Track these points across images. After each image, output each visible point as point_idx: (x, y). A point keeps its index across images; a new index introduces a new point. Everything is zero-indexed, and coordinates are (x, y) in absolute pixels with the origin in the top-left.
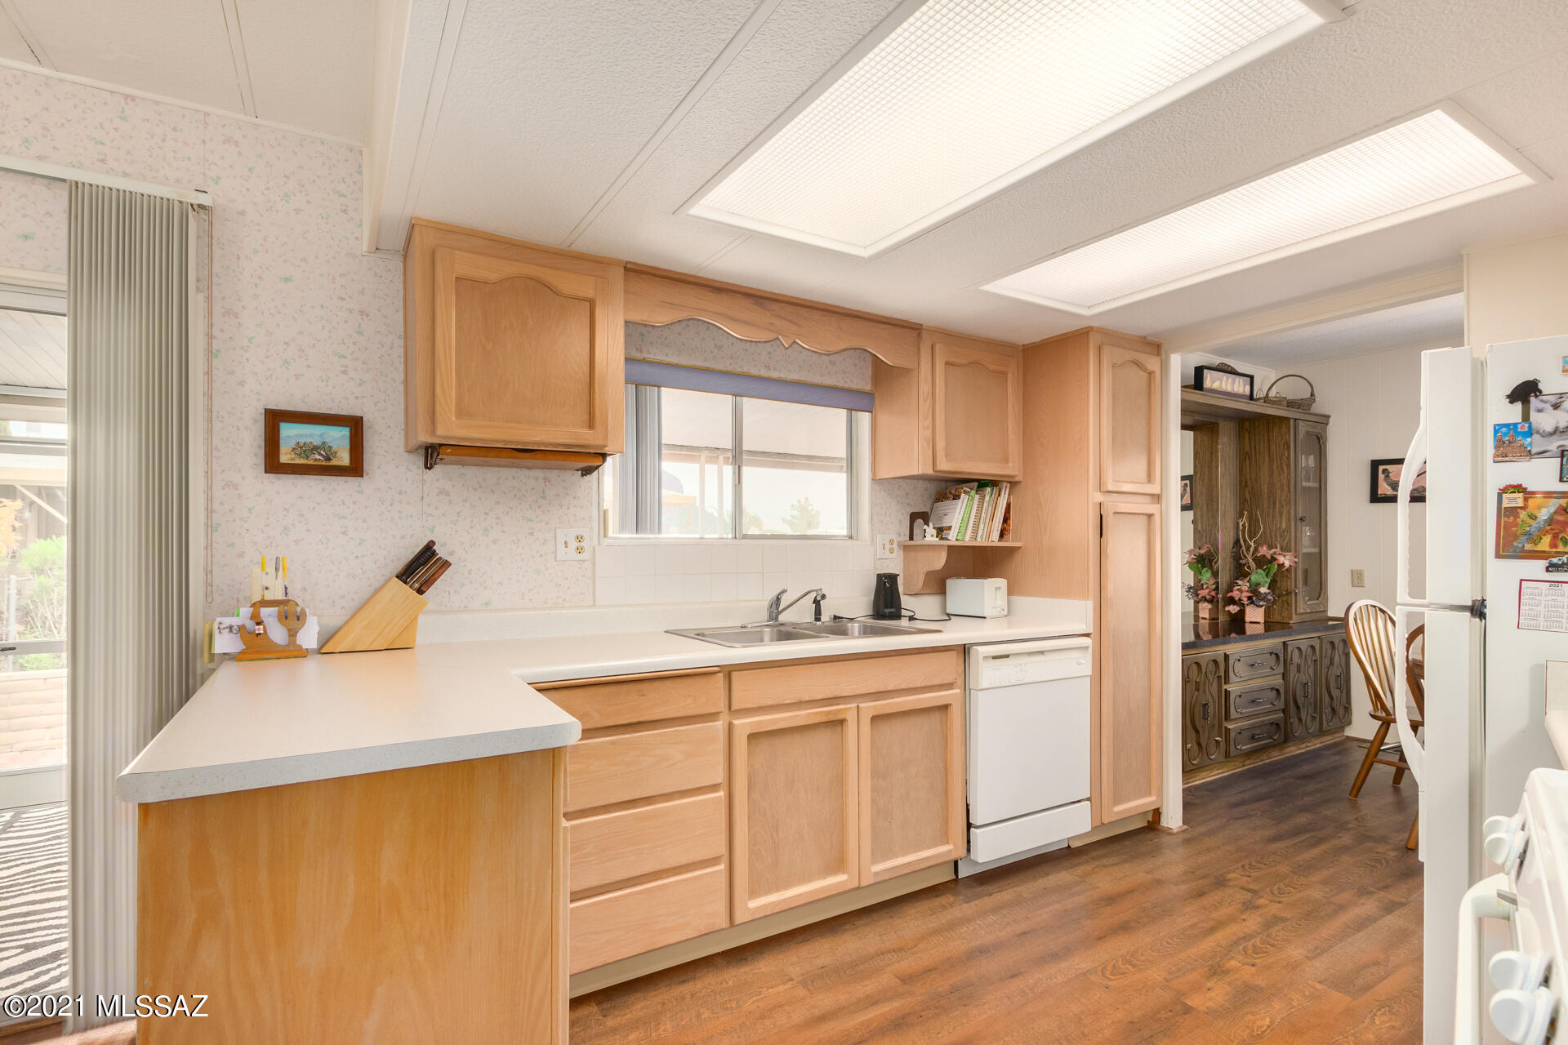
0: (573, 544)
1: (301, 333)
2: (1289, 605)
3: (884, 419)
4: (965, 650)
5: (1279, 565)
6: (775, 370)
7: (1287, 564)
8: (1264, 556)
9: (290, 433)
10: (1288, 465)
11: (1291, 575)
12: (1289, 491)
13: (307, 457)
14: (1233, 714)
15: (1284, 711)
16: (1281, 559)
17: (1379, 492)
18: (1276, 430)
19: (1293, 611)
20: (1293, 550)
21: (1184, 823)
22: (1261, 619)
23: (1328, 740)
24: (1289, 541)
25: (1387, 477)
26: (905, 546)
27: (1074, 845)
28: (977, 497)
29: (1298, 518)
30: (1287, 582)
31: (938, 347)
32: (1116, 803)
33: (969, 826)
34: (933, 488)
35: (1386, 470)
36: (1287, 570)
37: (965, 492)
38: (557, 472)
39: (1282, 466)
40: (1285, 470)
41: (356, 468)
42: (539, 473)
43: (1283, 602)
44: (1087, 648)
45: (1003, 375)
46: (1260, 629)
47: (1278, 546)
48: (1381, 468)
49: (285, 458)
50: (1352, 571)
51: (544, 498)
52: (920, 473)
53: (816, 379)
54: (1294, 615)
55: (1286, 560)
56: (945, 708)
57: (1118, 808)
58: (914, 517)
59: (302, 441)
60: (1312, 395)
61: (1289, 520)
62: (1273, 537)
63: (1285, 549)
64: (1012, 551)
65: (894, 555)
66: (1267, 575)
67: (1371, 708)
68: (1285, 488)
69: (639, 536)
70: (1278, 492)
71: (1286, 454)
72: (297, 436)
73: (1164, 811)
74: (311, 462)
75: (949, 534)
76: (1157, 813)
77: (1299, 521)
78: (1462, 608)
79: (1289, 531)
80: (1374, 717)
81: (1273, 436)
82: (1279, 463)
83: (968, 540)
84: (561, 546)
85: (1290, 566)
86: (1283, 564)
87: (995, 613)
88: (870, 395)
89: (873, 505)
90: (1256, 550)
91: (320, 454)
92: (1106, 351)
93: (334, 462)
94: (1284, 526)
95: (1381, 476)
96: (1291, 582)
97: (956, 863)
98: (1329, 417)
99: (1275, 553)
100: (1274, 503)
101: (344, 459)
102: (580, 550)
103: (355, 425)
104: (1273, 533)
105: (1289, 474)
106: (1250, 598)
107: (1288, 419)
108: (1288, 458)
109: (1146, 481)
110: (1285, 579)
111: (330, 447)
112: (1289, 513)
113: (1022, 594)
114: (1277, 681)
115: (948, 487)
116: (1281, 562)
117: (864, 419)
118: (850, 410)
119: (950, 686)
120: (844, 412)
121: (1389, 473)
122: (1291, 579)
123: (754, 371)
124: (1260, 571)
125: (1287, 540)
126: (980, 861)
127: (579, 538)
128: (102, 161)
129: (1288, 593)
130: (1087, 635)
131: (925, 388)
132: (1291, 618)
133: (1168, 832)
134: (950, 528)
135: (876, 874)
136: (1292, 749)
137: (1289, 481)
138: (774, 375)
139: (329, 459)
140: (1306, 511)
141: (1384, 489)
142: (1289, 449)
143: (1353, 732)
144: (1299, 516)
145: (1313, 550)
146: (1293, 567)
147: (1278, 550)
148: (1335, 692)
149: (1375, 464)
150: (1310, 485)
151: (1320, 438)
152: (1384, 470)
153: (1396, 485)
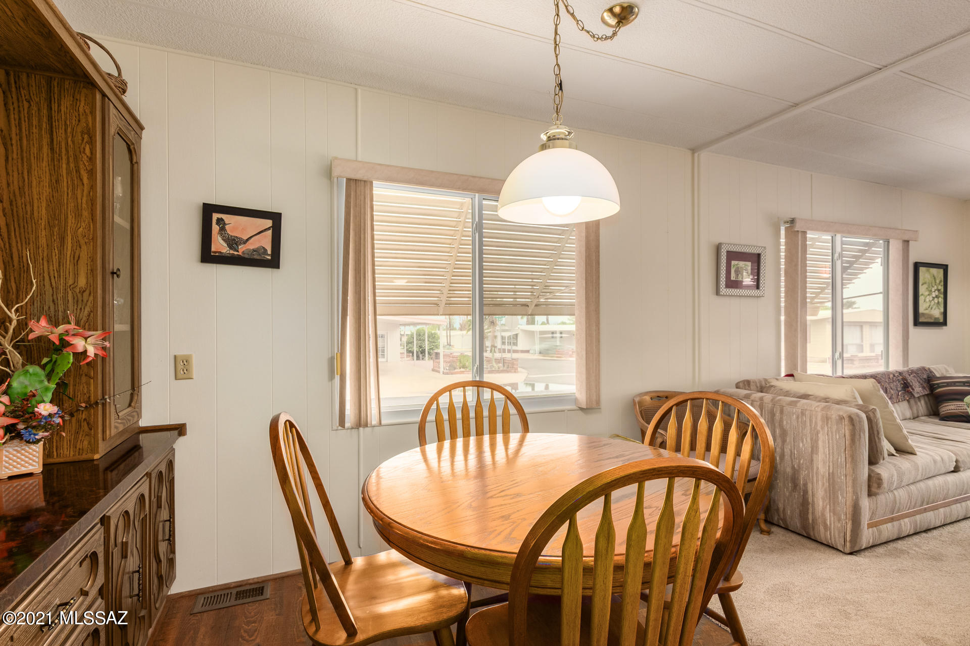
2: (90, 425)
5: (76, 355)
7: (91, 351)
8: (41, 339)
10: (92, 173)
11: (96, 373)
12: (93, 219)
16: (79, 344)
17: (213, 249)
18: (66, 103)
19: (100, 435)
20: (100, 327)
22: (35, 465)
24: (93, 311)
25: (222, 229)
29: (108, 271)
30: (88, 384)
35: (222, 220)
36: (88, 364)
39: (78, 171)
40: (85, 181)
43: (79, 421)
47: (72, 319)
48: (215, 216)
54: (100, 441)
55: (88, 345)
61: (92, 272)
62: (60, 302)
63: (87, 325)
68: (85, 214)
70: (71, 220)
71: (88, 151)
77: (109, 277)
79: (92, 293)
81: (59, 111)
82: (72, 165)
85: (96, 355)
86: (85, 352)
90: (22, 326)
94: (82, 282)
95: (215, 228)
96: (96, 388)
99: (66, 332)
100: (62, 240)
104: (60, 295)
105: (93, 187)
108: (92, 159)
110: (84, 379)
112: (93, 260)
116: (80, 349)
121: (225, 224)
122: (95, 378)
124: (33, 369)
125: (87, 310)
129: (91, 405)
132: (95, 449)
137: (93, 203)
140: (120, 261)
141: (219, 245)
142: (92, 142)
143: (178, 587)
144: (110, 267)
145: (121, 327)
146: (103, 359)
147: (72, 326)
148: (163, 547)
149: (208, 210)
150: (120, 220)
151: (132, 152)
152: (219, 221)
153: (233, 242)
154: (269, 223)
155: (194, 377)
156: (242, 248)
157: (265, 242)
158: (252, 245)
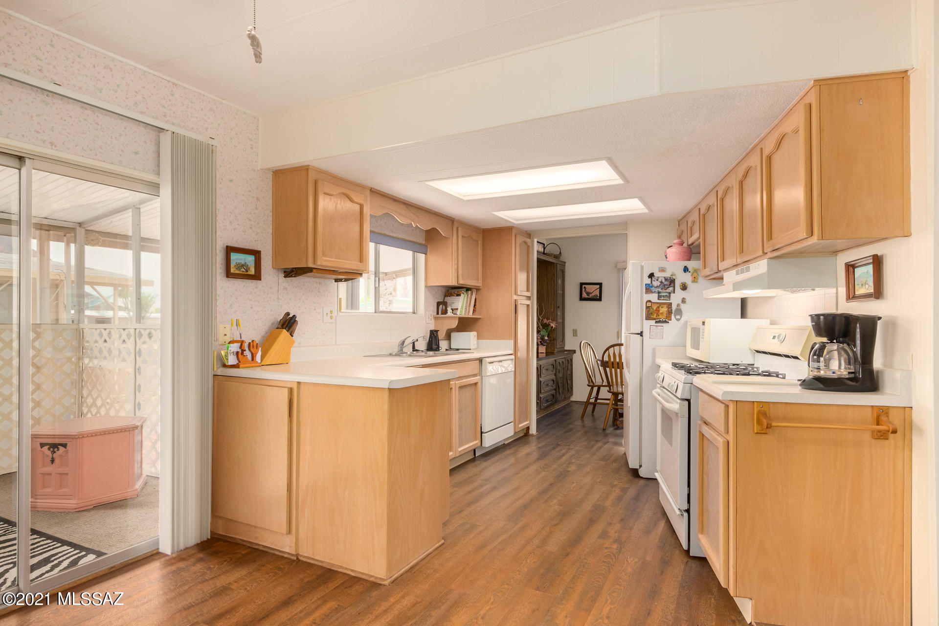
0: (329, 315)
1: (236, 208)
2: (554, 344)
3: (432, 257)
4: (480, 360)
6: (395, 232)
7: (554, 326)
8: (546, 323)
9: (235, 257)
10: (554, 283)
11: (555, 331)
12: (554, 295)
13: (240, 270)
14: (542, 391)
15: (555, 389)
16: (552, 324)
17: (583, 297)
18: (552, 268)
19: (555, 347)
20: (557, 321)
21: (537, 432)
22: (544, 351)
23: (566, 403)
25: (585, 290)
26: (435, 317)
27: (506, 442)
28: (466, 295)
30: (553, 334)
31: (460, 229)
32: (520, 424)
33: (482, 433)
34: (444, 290)
36: (553, 329)
37: (463, 293)
38: (324, 280)
40: (553, 285)
41: (257, 276)
42: (317, 280)
43: (551, 343)
44: (513, 359)
45: (477, 241)
46: (544, 355)
47: (550, 318)
48: (583, 286)
49: (233, 270)
50: (573, 330)
51: (319, 292)
52: (453, 284)
53: (408, 238)
54: (555, 349)
55: (553, 325)
56: (476, 384)
57: (520, 425)
58: (439, 304)
59: (238, 262)
60: (560, 253)
61: (554, 307)
62: (548, 315)
63: (553, 320)
64: (476, 320)
65: (432, 322)
66: (547, 331)
67: (588, 383)
68: (553, 293)
69: (353, 311)
70: (550, 295)
71: (553, 278)
72: (237, 259)
73: (531, 428)
74: (241, 273)
75: (457, 312)
76: (528, 428)
77: (557, 308)
78: (638, 334)
79: (554, 313)
80: (588, 385)
81: (548, 270)
82: (551, 282)
83: (463, 315)
84: (325, 315)
87: (474, 347)
88: (426, 246)
89: (426, 297)
90: (542, 320)
91: (244, 269)
92: (518, 236)
93: (249, 273)
94: (552, 310)
95: (583, 290)
96: (555, 335)
97: (475, 450)
98: (565, 263)
99: (550, 322)
100: (549, 300)
101: (252, 271)
102: (331, 318)
103: (257, 254)
104: (548, 313)
105: (554, 287)
106: (541, 342)
107: (554, 263)
108: (554, 280)
109: (526, 291)
111: (248, 265)
112: (554, 305)
113: (481, 339)
114: (553, 377)
115: (452, 291)
117: (421, 257)
118: (414, 251)
119: (475, 375)
120: (411, 253)
122: (555, 333)
123: (388, 233)
124: (544, 330)
125: (553, 317)
126: (487, 446)
127: (331, 312)
128: (164, 116)
129: (554, 340)
130: (512, 354)
131: (455, 247)
132: (554, 351)
133: (532, 435)
134: (457, 309)
135: (460, 452)
136: (556, 406)
137: (554, 290)
138: (395, 235)
139: (247, 271)
140: (559, 304)
141: (585, 295)
142: (554, 276)
143: (573, 399)
144: (558, 306)
145: (560, 320)
146: (556, 328)
147: (551, 321)
148: (569, 381)
149: (582, 284)
150: (560, 292)
151: (563, 272)
152: (585, 287)
153: (588, 294)
154: (598, 286)
155: (578, 335)
156: (591, 295)
157: (597, 293)
158: (593, 294)
